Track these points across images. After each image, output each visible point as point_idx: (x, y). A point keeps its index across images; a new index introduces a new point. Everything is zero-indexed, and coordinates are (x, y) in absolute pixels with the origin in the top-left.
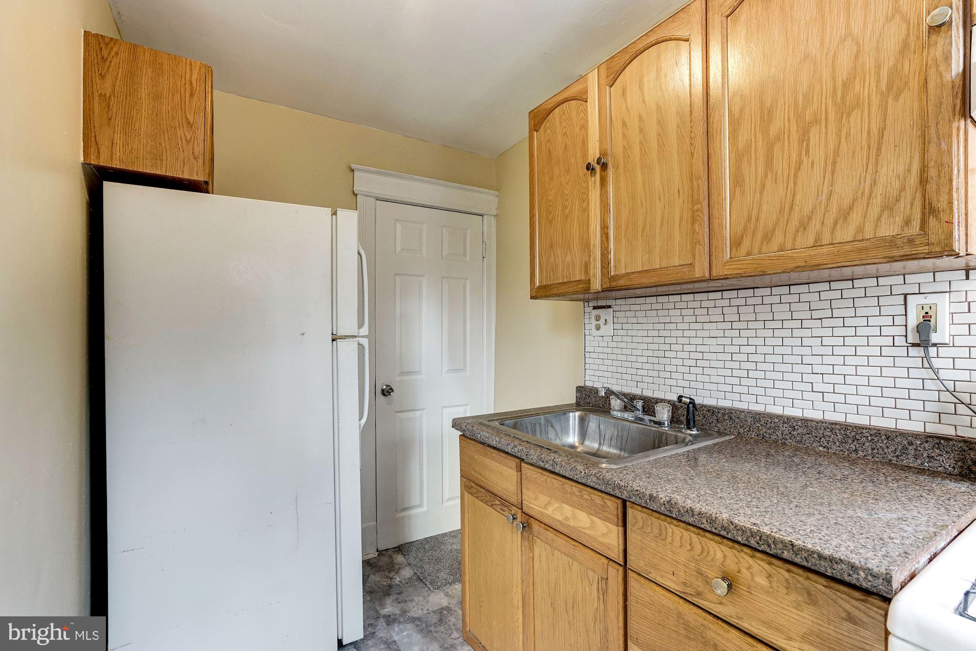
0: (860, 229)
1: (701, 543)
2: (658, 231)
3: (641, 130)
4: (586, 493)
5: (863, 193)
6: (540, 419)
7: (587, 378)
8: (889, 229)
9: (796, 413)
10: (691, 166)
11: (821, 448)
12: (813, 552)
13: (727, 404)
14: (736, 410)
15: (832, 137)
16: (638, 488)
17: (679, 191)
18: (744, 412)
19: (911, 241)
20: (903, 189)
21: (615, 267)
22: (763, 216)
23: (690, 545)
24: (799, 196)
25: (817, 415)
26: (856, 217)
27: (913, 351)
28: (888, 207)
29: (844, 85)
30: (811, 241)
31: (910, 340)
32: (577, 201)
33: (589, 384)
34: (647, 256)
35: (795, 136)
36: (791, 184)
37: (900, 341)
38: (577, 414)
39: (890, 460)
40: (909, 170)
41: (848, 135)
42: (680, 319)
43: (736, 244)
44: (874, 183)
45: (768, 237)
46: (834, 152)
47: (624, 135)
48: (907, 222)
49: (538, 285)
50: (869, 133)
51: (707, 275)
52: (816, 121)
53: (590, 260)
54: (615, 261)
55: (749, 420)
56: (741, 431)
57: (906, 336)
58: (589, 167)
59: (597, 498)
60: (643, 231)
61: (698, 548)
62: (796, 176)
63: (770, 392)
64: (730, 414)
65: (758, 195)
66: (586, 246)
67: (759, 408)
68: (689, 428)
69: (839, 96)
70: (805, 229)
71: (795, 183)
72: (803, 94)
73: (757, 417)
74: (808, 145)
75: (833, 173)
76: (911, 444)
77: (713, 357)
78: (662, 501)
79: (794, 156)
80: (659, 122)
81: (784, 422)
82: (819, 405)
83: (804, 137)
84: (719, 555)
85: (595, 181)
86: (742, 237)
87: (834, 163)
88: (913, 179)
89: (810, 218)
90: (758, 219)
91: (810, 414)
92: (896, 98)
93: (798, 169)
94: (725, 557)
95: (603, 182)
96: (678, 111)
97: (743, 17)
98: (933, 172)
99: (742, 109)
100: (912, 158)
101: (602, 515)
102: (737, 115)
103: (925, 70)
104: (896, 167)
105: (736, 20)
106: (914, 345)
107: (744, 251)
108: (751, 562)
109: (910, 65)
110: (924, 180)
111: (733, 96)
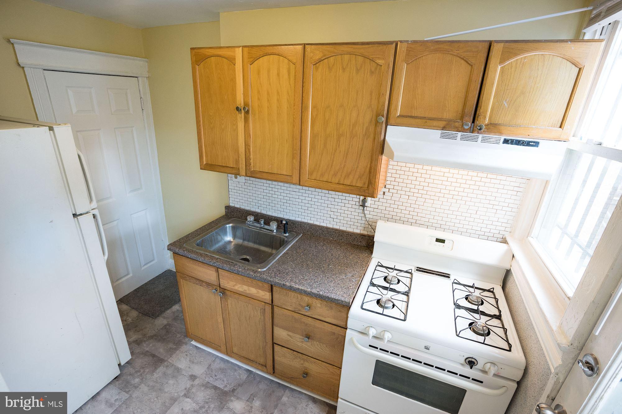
0: (352, 181)
1: (301, 297)
2: (276, 156)
3: (268, 100)
4: (255, 282)
5: (354, 169)
6: (213, 233)
7: (231, 201)
8: (359, 184)
10: (293, 131)
11: (331, 238)
12: (333, 299)
14: (303, 223)
15: (347, 144)
16: (278, 281)
17: (287, 141)
18: (306, 224)
19: (365, 190)
20: (365, 172)
21: (254, 166)
22: (321, 165)
23: (297, 297)
24: (334, 163)
25: (331, 226)
26: (351, 177)
28: (360, 177)
29: (353, 125)
30: (337, 182)
31: (360, 204)
32: (230, 124)
33: (231, 205)
34: (271, 166)
35: (335, 138)
36: (332, 157)
37: (357, 203)
38: (231, 225)
39: (350, 242)
40: (367, 166)
41: (352, 146)
43: (311, 173)
44: (357, 167)
45: (322, 175)
46: (347, 150)
47: (259, 99)
48: (364, 184)
49: (205, 163)
50: (358, 147)
52: (343, 135)
53: (239, 160)
54: (253, 163)
55: (308, 228)
56: (305, 231)
57: (359, 202)
58: (238, 109)
59: (260, 283)
60: (268, 153)
61: (300, 298)
62: (334, 154)
63: (316, 216)
64: (301, 225)
65: (320, 157)
66: (237, 151)
67: (312, 222)
68: (285, 233)
69: (351, 129)
70: (335, 176)
71: (334, 158)
72: (340, 122)
74: (339, 143)
75: (346, 158)
76: (356, 237)
77: (294, 200)
78: (288, 286)
79: (334, 146)
80: (278, 100)
81: (320, 229)
83: (338, 140)
84: (307, 299)
85: (241, 118)
86: (313, 171)
87: (347, 154)
88: (368, 170)
89: (337, 173)
90: (319, 166)
92: (367, 139)
93: (335, 151)
94: (308, 300)
95: (246, 120)
96: (288, 100)
97: (320, 70)
98: (372, 171)
99: (317, 115)
100: (368, 163)
101: (262, 288)
102: (314, 117)
103: (375, 134)
104: (364, 163)
105: (317, 69)
106: (361, 206)
107: (313, 177)
108: (316, 300)
109: (372, 129)
110: (370, 172)
111: (313, 107)
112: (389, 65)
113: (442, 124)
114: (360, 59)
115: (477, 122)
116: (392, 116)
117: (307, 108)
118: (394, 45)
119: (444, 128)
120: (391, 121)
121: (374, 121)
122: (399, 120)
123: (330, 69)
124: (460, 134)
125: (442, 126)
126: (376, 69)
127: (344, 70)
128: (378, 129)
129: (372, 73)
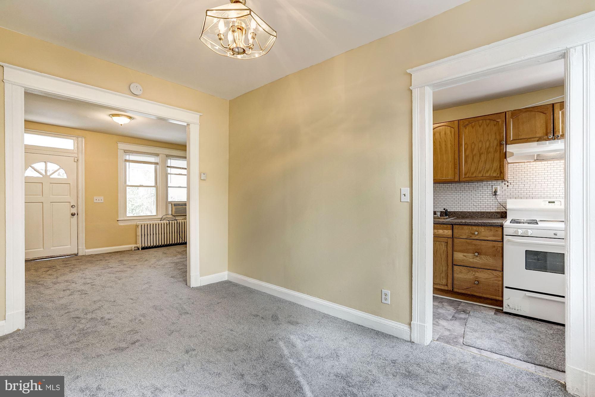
0: (490, 174)
2: (444, 169)
3: (440, 145)
4: (442, 226)
5: (491, 168)
8: (495, 174)
9: (470, 211)
10: (454, 156)
13: (453, 210)
14: (457, 211)
15: (485, 157)
17: (451, 161)
19: (498, 177)
20: (497, 168)
22: (471, 171)
23: (469, 229)
24: (479, 167)
25: (475, 211)
26: (489, 172)
27: (493, 196)
28: (495, 171)
29: (488, 148)
30: (481, 176)
31: (493, 194)
35: (478, 155)
36: (477, 164)
37: (491, 194)
39: (490, 217)
41: (488, 157)
42: (451, 190)
43: (465, 174)
44: (493, 166)
45: (473, 174)
46: (486, 160)
48: (498, 174)
50: (492, 157)
51: (458, 180)
52: (482, 153)
56: (458, 216)
59: (445, 226)
60: (440, 169)
61: (471, 229)
63: (464, 207)
64: (454, 212)
65: (470, 165)
67: (461, 210)
68: (446, 216)
69: (487, 150)
71: (478, 165)
72: (480, 148)
73: (461, 212)
74: (481, 157)
75: (486, 163)
76: (493, 214)
78: (463, 222)
79: (478, 159)
80: (445, 144)
81: (468, 213)
82: (475, 208)
84: (475, 229)
86: (467, 172)
87: (486, 162)
88: (499, 167)
89: (481, 171)
90: (470, 170)
91: (473, 211)
92: (496, 153)
93: (479, 162)
96: (451, 143)
97: (467, 128)
98: (502, 166)
99: (467, 147)
100: (498, 164)
101: (446, 229)
102: (466, 148)
103: (500, 149)
104: (496, 164)
105: (466, 128)
106: (494, 195)
107: (467, 176)
108: (481, 228)
109: (498, 148)
110: (500, 168)
111: (465, 144)
112: (503, 121)
113: (537, 139)
114: (488, 121)
115: (556, 135)
116: (508, 140)
117: (462, 145)
118: (505, 113)
119: (538, 141)
120: (508, 142)
121: (499, 145)
122: (513, 142)
123: (473, 127)
124: (548, 142)
125: (537, 140)
126: (497, 124)
127: (480, 126)
128: (502, 147)
129: (495, 125)
